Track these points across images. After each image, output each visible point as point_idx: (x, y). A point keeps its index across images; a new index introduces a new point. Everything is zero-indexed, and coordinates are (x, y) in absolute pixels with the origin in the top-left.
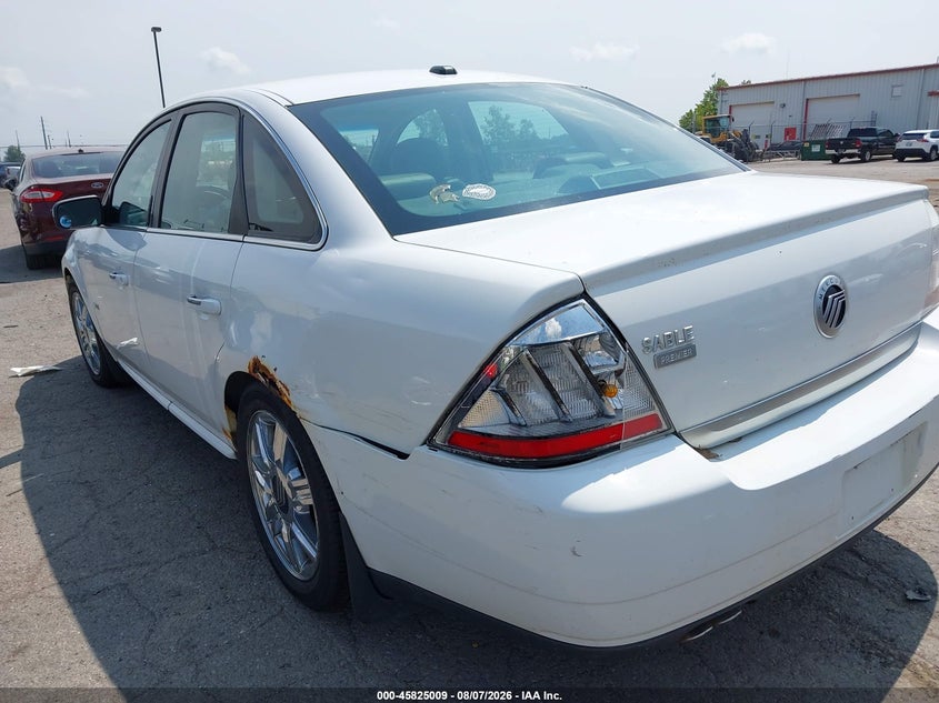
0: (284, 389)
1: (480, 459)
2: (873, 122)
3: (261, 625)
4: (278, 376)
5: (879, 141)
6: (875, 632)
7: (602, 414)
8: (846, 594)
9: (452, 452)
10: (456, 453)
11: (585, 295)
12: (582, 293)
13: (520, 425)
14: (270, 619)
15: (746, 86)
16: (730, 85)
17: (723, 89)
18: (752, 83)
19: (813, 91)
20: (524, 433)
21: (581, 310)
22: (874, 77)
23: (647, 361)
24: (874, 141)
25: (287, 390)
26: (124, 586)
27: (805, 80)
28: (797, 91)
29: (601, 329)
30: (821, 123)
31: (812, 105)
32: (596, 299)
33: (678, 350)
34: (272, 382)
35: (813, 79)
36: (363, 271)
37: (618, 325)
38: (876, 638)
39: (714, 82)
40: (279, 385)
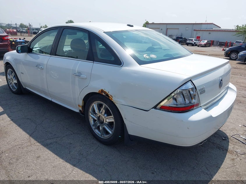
0: (111, 97)
1: (168, 111)
2: (181, 35)
3: (96, 149)
4: (109, 94)
5: (183, 40)
6: (220, 145)
7: (190, 103)
8: (212, 139)
9: (161, 110)
10: (162, 110)
11: (191, 80)
12: (190, 80)
13: (177, 105)
14: (97, 148)
15: (153, 24)
16: (149, 23)
17: (148, 24)
18: (155, 23)
19: (168, 27)
20: (177, 106)
21: (190, 83)
22: (182, 25)
23: (199, 93)
24: (182, 40)
25: (112, 97)
26: (56, 142)
27: (167, 24)
28: (165, 26)
29: (193, 87)
30: (170, 34)
31: (168, 30)
32: (193, 81)
33: (203, 91)
34: (107, 95)
35: (169, 24)
36: (136, 72)
37: (196, 86)
38: (220, 146)
39: (145, 22)
40: (109, 96)
